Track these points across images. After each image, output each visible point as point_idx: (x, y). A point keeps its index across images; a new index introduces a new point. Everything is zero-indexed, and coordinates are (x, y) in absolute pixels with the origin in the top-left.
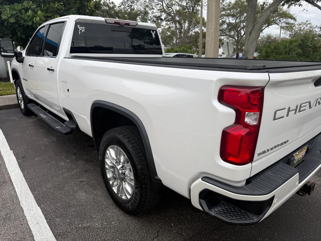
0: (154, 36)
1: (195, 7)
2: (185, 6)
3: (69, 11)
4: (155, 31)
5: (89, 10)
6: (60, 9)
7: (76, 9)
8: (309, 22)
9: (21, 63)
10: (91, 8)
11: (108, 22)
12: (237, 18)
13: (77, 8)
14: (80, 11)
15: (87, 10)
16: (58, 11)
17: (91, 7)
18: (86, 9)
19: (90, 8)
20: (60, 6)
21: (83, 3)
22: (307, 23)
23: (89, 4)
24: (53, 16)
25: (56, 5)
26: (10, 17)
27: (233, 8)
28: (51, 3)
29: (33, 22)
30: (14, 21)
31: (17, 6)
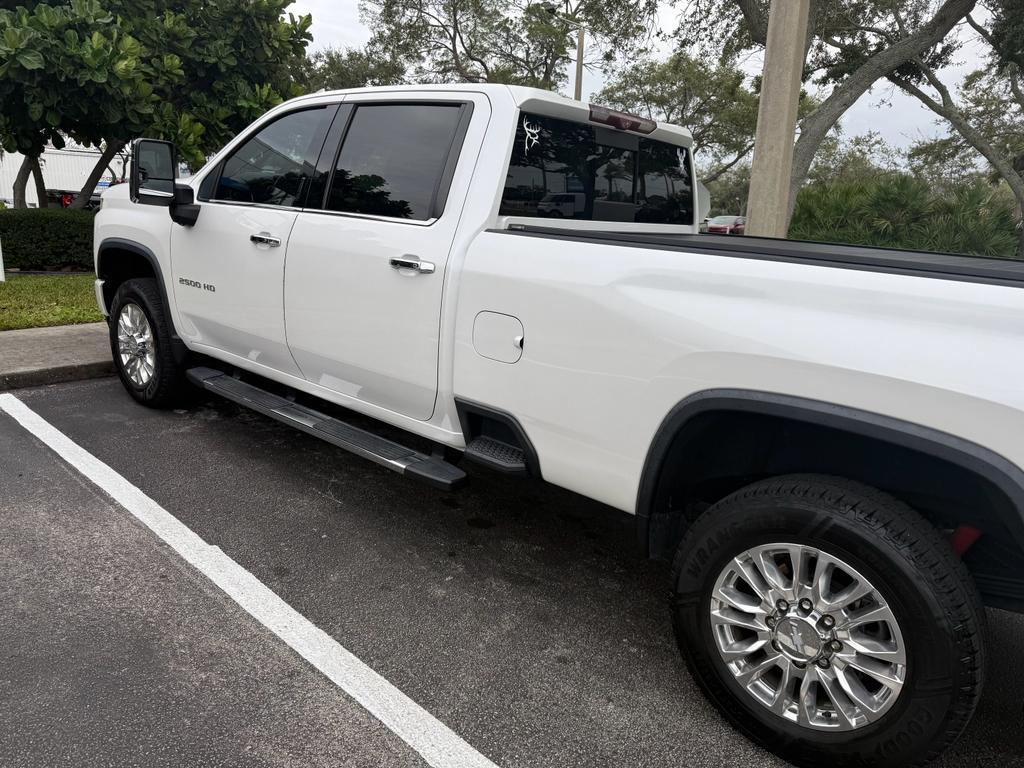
1: (553, 64)
2: (522, 60)
3: (203, 46)
5: (272, 48)
6: (181, 36)
7: (228, 41)
8: (878, 138)
10: (280, 44)
12: (672, 109)
13: (233, 39)
14: (243, 50)
15: (267, 49)
16: (175, 43)
17: (279, 41)
18: (264, 45)
19: (277, 45)
20: (184, 27)
21: (253, 24)
22: (873, 141)
23: (275, 29)
24: (158, 57)
25: (169, 23)
26: (24, 51)
27: (662, 78)
28: (149, 13)
29: (112, 74)
30: (40, 66)
31: (50, 16)
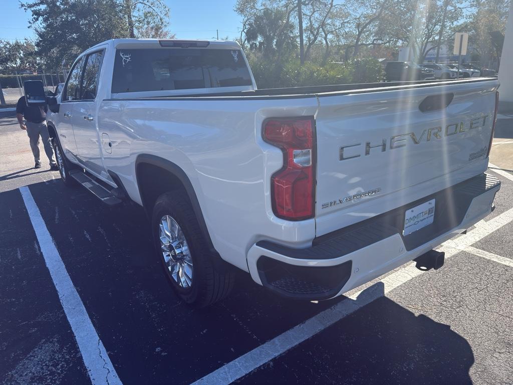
0: (236, 58)
4: (237, 52)
9: (57, 113)
11: (163, 45)
